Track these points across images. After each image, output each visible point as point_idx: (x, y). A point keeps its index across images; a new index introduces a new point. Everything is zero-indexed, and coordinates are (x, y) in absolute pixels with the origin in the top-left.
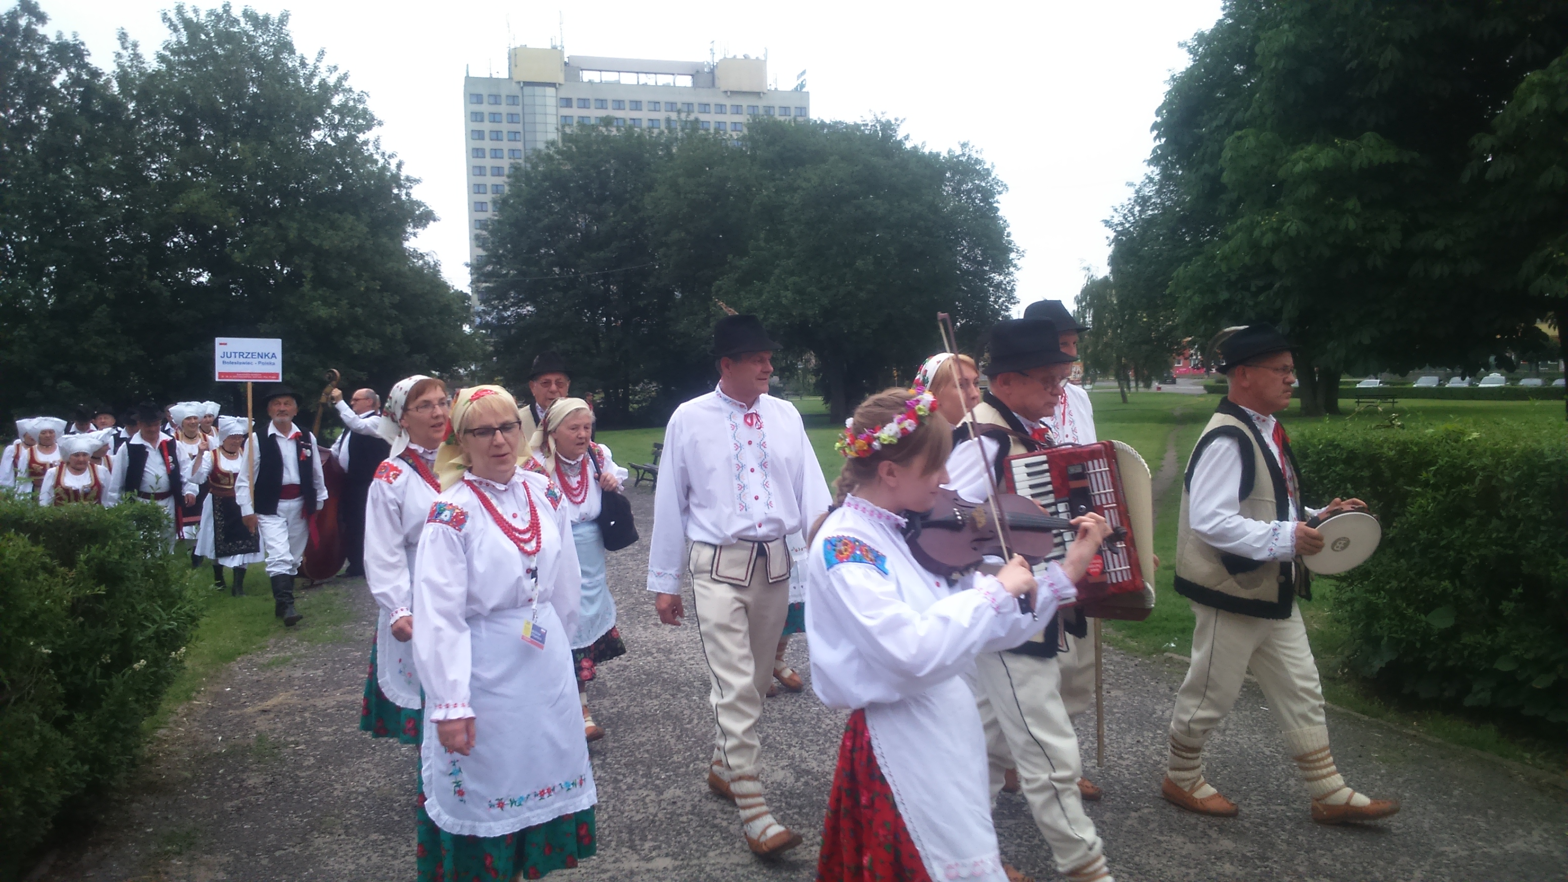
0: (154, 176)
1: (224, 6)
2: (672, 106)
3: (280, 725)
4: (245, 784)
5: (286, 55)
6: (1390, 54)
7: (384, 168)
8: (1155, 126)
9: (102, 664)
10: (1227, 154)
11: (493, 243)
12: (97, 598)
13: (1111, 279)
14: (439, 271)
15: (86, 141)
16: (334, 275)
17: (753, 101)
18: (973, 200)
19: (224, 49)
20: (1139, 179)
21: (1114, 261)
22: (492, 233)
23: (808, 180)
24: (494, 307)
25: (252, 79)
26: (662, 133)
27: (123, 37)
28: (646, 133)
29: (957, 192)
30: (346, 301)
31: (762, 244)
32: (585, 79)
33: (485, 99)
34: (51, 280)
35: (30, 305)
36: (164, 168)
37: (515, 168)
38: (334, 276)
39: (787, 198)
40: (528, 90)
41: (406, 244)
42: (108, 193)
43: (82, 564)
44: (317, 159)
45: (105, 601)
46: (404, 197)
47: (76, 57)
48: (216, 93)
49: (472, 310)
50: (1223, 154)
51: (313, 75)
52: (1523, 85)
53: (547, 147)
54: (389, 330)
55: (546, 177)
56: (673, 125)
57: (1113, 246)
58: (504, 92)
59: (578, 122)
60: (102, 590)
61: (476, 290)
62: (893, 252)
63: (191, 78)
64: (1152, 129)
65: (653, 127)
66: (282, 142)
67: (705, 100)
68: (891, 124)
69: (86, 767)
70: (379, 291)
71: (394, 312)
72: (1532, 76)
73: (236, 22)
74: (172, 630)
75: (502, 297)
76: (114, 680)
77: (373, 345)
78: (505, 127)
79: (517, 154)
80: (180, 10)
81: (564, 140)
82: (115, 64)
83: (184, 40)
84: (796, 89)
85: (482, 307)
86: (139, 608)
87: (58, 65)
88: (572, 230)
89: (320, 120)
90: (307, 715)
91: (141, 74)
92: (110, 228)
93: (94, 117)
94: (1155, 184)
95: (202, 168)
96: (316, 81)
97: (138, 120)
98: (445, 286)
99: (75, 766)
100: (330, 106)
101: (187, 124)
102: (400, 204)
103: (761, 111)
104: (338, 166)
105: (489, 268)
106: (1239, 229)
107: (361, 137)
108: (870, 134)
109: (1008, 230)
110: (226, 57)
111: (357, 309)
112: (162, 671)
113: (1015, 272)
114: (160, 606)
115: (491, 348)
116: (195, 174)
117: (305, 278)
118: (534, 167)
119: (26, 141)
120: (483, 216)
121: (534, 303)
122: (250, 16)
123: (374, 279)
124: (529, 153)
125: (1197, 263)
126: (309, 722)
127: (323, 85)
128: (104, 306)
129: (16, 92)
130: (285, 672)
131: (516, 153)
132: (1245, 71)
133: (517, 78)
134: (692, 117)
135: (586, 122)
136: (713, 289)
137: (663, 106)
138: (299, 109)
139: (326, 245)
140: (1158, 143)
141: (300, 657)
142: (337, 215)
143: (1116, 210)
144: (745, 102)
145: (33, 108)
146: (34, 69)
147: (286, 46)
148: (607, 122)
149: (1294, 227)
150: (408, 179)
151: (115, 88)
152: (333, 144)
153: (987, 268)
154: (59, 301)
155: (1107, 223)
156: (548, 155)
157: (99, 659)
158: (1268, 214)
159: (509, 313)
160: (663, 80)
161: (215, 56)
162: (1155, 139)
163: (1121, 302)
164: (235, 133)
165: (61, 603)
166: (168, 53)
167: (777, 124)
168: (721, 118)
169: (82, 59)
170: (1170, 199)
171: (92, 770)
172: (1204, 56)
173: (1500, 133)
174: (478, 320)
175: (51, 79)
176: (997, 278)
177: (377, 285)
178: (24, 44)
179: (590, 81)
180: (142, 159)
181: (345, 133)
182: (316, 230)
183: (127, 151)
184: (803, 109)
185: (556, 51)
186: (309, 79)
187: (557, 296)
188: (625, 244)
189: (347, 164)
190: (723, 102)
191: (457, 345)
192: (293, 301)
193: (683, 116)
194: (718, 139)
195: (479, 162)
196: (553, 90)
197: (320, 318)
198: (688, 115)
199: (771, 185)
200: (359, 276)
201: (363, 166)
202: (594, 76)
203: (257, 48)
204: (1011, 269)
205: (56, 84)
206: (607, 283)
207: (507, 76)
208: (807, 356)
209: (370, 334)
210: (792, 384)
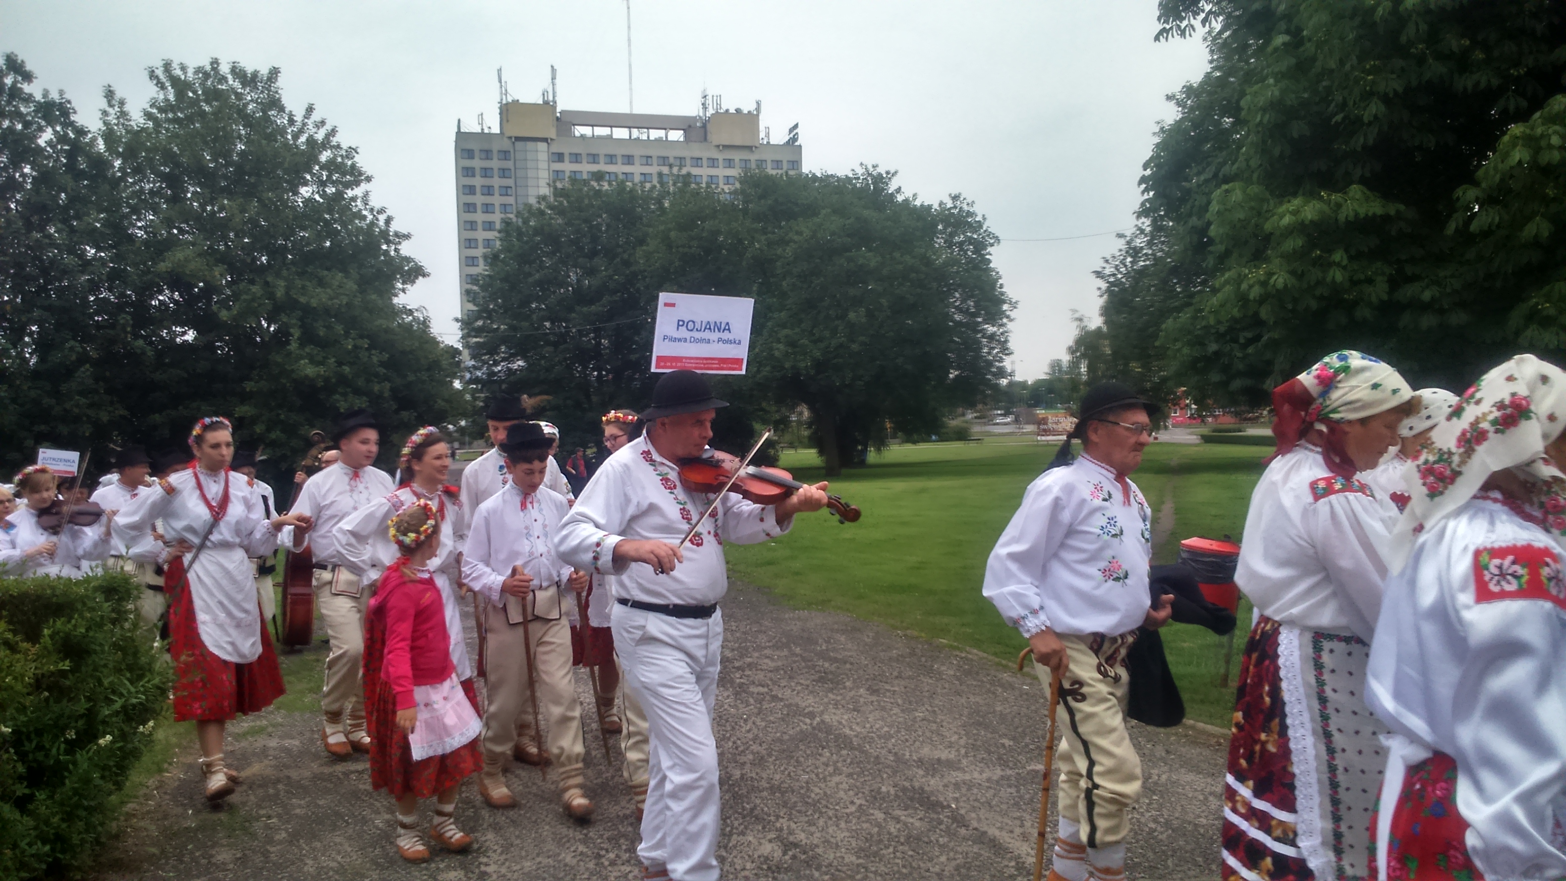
0: (140, 233)
1: (212, 64)
2: (664, 160)
3: (252, 798)
4: (214, 860)
5: (274, 113)
6: (1375, 108)
7: (373, 224)
8: (1143, 180)
9: (67, 741)
10: (1214, 207)
11: (484, 298)
12: (63, 674)
13: (1105, 329)
14: (429, 327)
15: (71, 200)
16: (322, 332)
17: (745, 155)
18: (965, 252)
19: (211, 106)
20: (1129, 231)
21: (1106, 311)
22: (483, 288)
23: (799, 233)
24: (485, 362)
25: (240, 137)
26: (654, 187)
27: (109, 94)
28: (638, 188)
29: (950, 244)
30: (333, 360)
32: (577, 134)
33: (477, 154)
34: (33, 339)
35: (11, 366)
36: (150, 226)
37: (507, 223)
38: (321, 334)
39: (779, 251)
40: (519, 145)
41: (396, 300)
42: (93, 251)
43: (47, 638)
44: (304, 215)
45: (70, 676)
46: (392, 253)
47: (61, 115)
48: (203, 150)
49: (462, 365)
50: (1211, 209)
51: (301, 131)
52: (1506, 138)
53: (539, 202)
54: (376, 388)
55: (537, 231)
56: (665, 179)
57: (1105, 297)
58: (495, 147)
59: (570, 177)
60: (66, 665)
61: (467, 346)
62: (885, 304)
63: (177, 136)
64: (1140, 183)
65: (645, 182)
66: (270, 199)
67: (697, 154)
68: (883, 178)
69: (47, 848)
70: (367, 349)
71: (382, 371)
72: (1515, 129)
73: (223, 79)
74: (141, 703)
75: (493, 352)
76: (78, 756)
77: (360, 403)
78: (496, 182)
79: (508, 209)
80: (167, 66)
81: (555, 195)
82: (101, 122)
83: (172, 97)
84: (788, 142)
85: (472, 363)
86: (106, 682)
87: (43, 123)
88: (564, 284)
89: (308, 177)
90: (280, 786)
91: (128, 132)
92: (94, 287)
93: (79, 175)
94: (1146, 236)
95: (189, 225)
96: (303, 139)
97: (123, 179)
98: (434, 342)
99: (35, 847)
100: (318, 162)
101: (174, 181)
102: (390, 261)
103: (753, 165)
104: (327, 223)
105: (480, 323)
106: (1227, 282)
107: (350, 193)
108: (861, 188)
109: (1000, 281)
110: (213, 113)
111: (344, 367)
112: (130, 746)
113: (1008, 323)
114: (128, 679)
116: (182, 232)
117: (292, 335)
118: (525, 222)
119: (10, 199)
120: (474, 271)
121: (524, 358)
122: (238, 72)
123: (361, 337)
124: (521, 207)
125: (1185, 316)
126: (282, 793)
127: (311, 141)
128: (88, 366)
130: (260, 742)
132: (1234, 124)
133: (508, 133)
134: (684, 171)
135: (578, 177)
137: (655, 160)
138: (286, 165)
139: (314, 303)
140: (1146, 196)
141: (274, 726)
142: (326, 273)
143: (1107, 261)
144: (737, 156)
145: (17, 166)
146: (19, 127)
147: (275, 103)
148: (599, 176)
149: (1281, 280)
150: (397, 234)
151: (101, 146)
152: (321, 200)
153: (980, 320)
154: (42, 360)
155: (1099, 274)
156: (539, 210)
157: (64, 735)
158: (1255, 266)
159: (499, 368)
160: (655, 134)
161: (203, 114)
162: (1143, 193)
163: (1115, 353)
164: (223, 190)
165: (23, 681)
166: (155, 111)
167: (769, 178)
168: (713, 172)
169: (68, 117)
170: (1162, 250)
171: (53, 850)
172: (1192, 109)
173: (1484, 185)
174: (468, 376)
175: (36, 137)
176: (991, 329)
177: (365, 343)
178: (9, 103)
179: (582, 136)
180: (127, 216)
181: (334, 190)
182: (303, 287)
183: (112, 208)
184: (796, 163)
185: (548, 106)
186: (296, 136)
187: (548, 351)
188: (616, 298)
189: (335, 221)
190: (715, 156)
191: (447, 401)
192: (279, 359)
193: (675, 170)
194: (710, 195)
195: (470, 217)
196: (545, 145)
197: (307, 376)
198: (680, 169)
199: (763, 238)
200: (347, 334)
201: (351, 222)
202: (586, 131)
203: (246, 105)
204: (1005, 320)
205: (41, 142)
206: (598, 337)
207: (498, 131)
208: (799, 409)
209: (358, 392)
210: (787, 437)
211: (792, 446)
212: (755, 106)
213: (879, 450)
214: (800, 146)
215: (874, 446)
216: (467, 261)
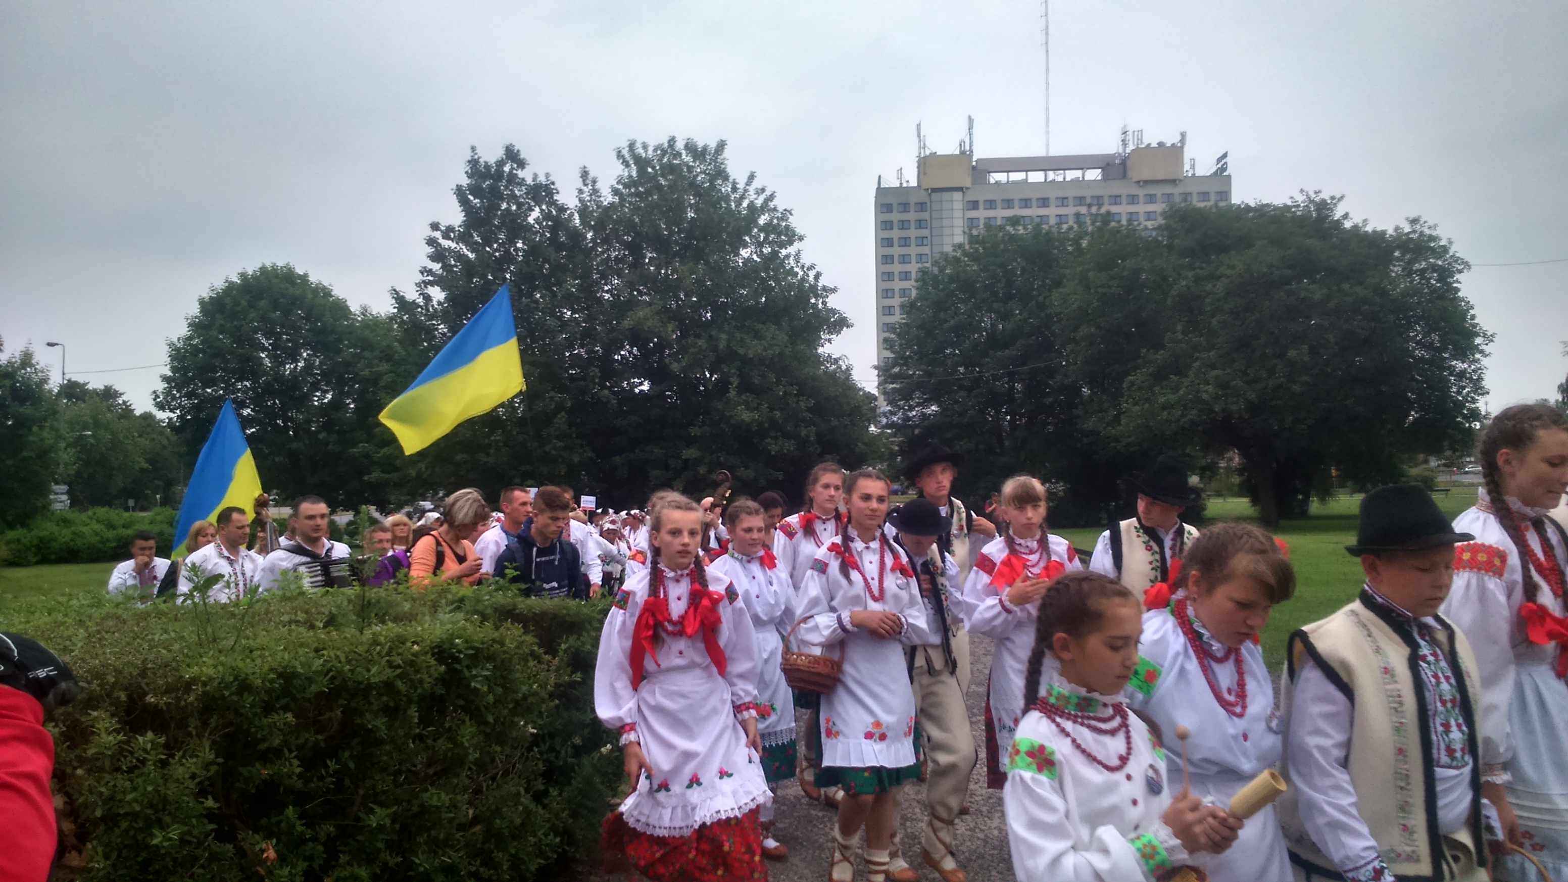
0: (607, 296)
1: (669, 141)
2: (1080, 201)
5: (720, 182)
7: (803, 280)
11: (900, 345)
12: (573, 683)
14: (850, 374)
15: (553, 269)
17: (1168, 189)
18: (1428, 280)
19: (666, 180)
22: (899, 335)
23: (1233, 267)
24: (900, 408)
25: (691, 205)
26: (1071, 228)
27: (585, 174)
28: (1055, 230)
29: (1409, 272)
30: (766, 406)
31: (1180, 336)
32: (992, 181)
33: (895, 207)
36: (616, 289)
37: (923, 272)
38: (757, 382)
39: (1209, 287)
40: (935, 196)
41: (820, 350)
42: (569, 313)
43: (563, 652)
44: (744, 275)
45: (579, 688)
46: (820, 306)
47: (546, 196)
48: (660, 220)
49: (878, 411)
51: (742, 197)
53: (954, 250)
54: (803, 433)
55: (952, 279)
56: (1082, 219)
58: (913, 200)
59: (985, 224)
60: (578, 677)
61: (885, 393)
62: (1332, 340)
63: (639, 208)
65: (1061, 223)
66: (715, 261)
67: (1115, 192)
68: (1327, 204)
69: (558, 839)
70: (796, 395)
71: (809, 415)
73: (678, 155)
75: (907, 397)
76: (583, 760)
77: (789, 446)
78: (913, 233)
79: (924, 259)
80: (632, 146)
81: (970, 243)
82: (577, 199)
83: (634, 174)
84: (1216, 173)
85: (889, 408)
87: (533, 204)
88: (978, 329)
89: (747, 238)
91: (598, 207)
92: (570, 344)
93: (560, 247)
95: (646, 287)
96: (745, 204)
97: (594, 248)
98: (855, 388)
99: (549, 837)
100: (756, 225)
101: (635, 249)
102: (818, 313)
103: (1177, 199)
104: (763, 281)
105: (897, 370)
107: (784, 252)
108: (1302, 216)
109: (1472, 312)
110: (669, 187)
111: (775, 412)
113: (1482, 358)
115: (897, 448)
116: (641, 293)
117: (732, 384)
118: (942, 270)
119: (505, 271)
120: (891, 319)
121: (938, 403)
122: (690, 147)
123: (791, 385)
124: (937, 256)
127: (751, 205)
128: (563, 413)
129: (499, 228)
131: (924, 257)
133: (925, 186)
134: (1103, 210)
135: (992, 222)
136: (1125, 385)
137: (1071, 201)
138: (730, 230)
139: (751, 354)
142: (761, 326)
144: (1159, 191)
145: (512, 242)
146: (514, 208)
147: (721, 174)
148: (1015, 221)
150: (825, 289)
151: (577, 220)
152: (759, 260)
153: (1447, 355)
154: (528, 408)
156: (955, 258)
157: (571, 740)
159: (914, 413)
160: (1071, 175)
161: (659, 187)
164: (676, 254)
166: (620, 187)
167: (1197, 211)
168: (1133, 208)
169: (552, 197)
174: (884, 421)
175: (527, 216)
176: (1460, 366)
177: (794, 390)
178: (507, 188)
179: (997, 182)
180: (597, 283)
181: (769, 250)
182: (742, 340)
183: (586, 275)
184: (1225, 194)
185: (965, 155)
186: (739, 202)
187: (961, 396)
188: (1032, 340)
189: (771, 278)
190: (1136, 193)
191: (865, 444)
192: (720, 406)
193: (1094, 210)
194: (1131, 231)
195: (888, 268)
196: (960, 194)
197: (743, 421)
198: (1099, 208)
199: (1190, 274)
200: (779, 382)
201: (785, 279)
202: (1001, 177)
203: (696, 177)
204: (1478, 356)
205: (531, 220)
206: (1012, 380)
207: (916, 185)
208: (1229, 454)
209: (787, 436)
210: (1214, 485)
211: (1219, 494)
212: (1179, 138)
213: (1323, 500)
214: (1229, 176)
215: (1317, 495)
216: (884, 310)
